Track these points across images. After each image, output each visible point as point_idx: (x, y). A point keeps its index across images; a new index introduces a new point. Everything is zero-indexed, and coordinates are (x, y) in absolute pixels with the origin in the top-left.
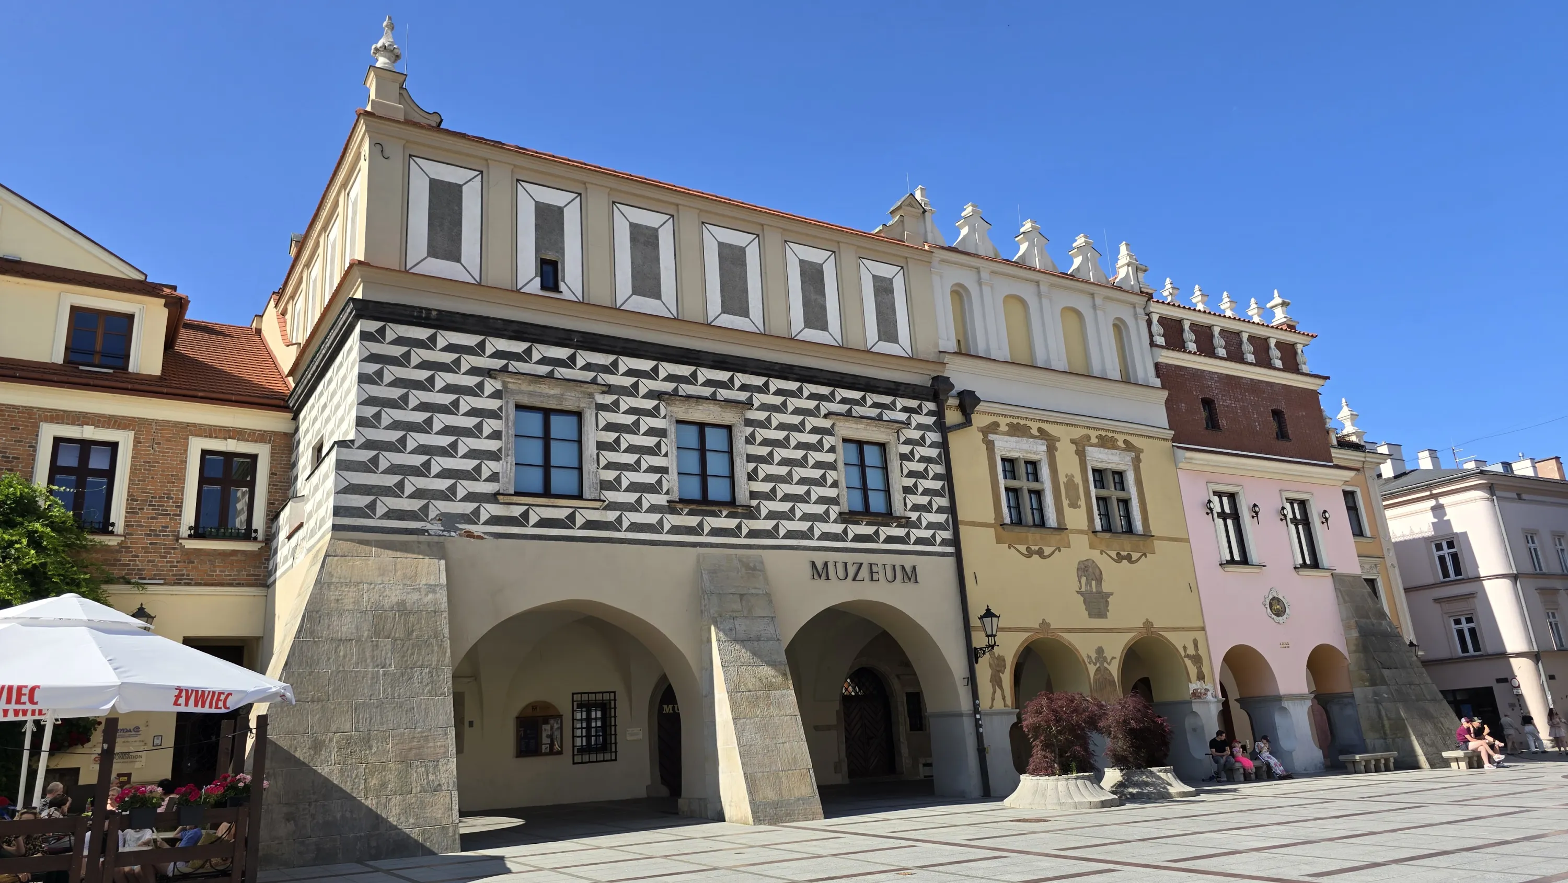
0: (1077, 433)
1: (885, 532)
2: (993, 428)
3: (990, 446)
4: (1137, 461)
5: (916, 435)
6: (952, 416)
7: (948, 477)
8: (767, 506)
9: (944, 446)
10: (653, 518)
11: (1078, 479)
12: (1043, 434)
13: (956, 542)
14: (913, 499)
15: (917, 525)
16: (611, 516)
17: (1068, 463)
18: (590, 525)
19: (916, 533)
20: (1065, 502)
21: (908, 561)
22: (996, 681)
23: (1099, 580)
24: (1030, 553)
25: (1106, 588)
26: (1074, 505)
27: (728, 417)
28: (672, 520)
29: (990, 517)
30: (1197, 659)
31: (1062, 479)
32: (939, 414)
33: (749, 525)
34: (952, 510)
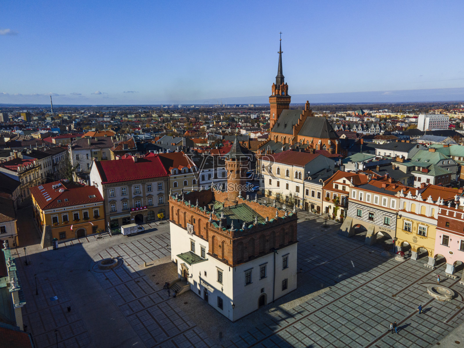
0: (418, 222)
1: (388, 226)
2: (404, 219)
3: (403, 221)
4: (428, 228)
5: (394, 218)
6: (398, 217)
7: (396, 223)
8: (376, 221)
9: (397, 220)
11: (416, 227)
12: (412, 221)
13: (396, 229)
14: (391, 224)
15: (392, 227)
17: (415, 225)
19: (391, 227)
20: (413, 229)
21: (390, 230)
22: (399, 243)
23: (417, 239)
24: (406, 233)
25: (417, 240)
26: (415, 230)
27: (373, 213)
29: (402, 228)
30: (431, 253)
31: (413, 227)
32: (397, 216)
33: (374, 222)
34: (396, 226)
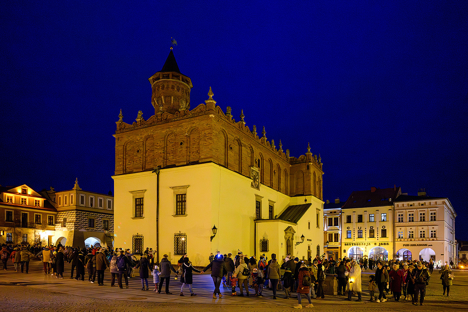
10: (101, 230)
16: (97, 229)
18: (95, 230)
27: (108, 219)
28: (102, 230)
